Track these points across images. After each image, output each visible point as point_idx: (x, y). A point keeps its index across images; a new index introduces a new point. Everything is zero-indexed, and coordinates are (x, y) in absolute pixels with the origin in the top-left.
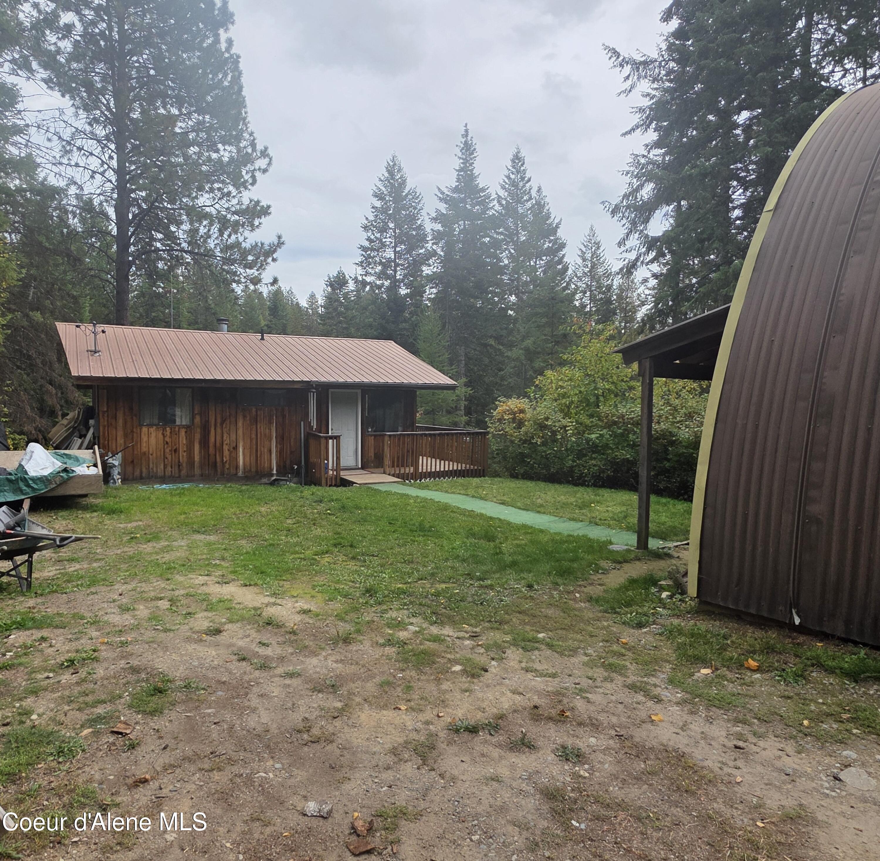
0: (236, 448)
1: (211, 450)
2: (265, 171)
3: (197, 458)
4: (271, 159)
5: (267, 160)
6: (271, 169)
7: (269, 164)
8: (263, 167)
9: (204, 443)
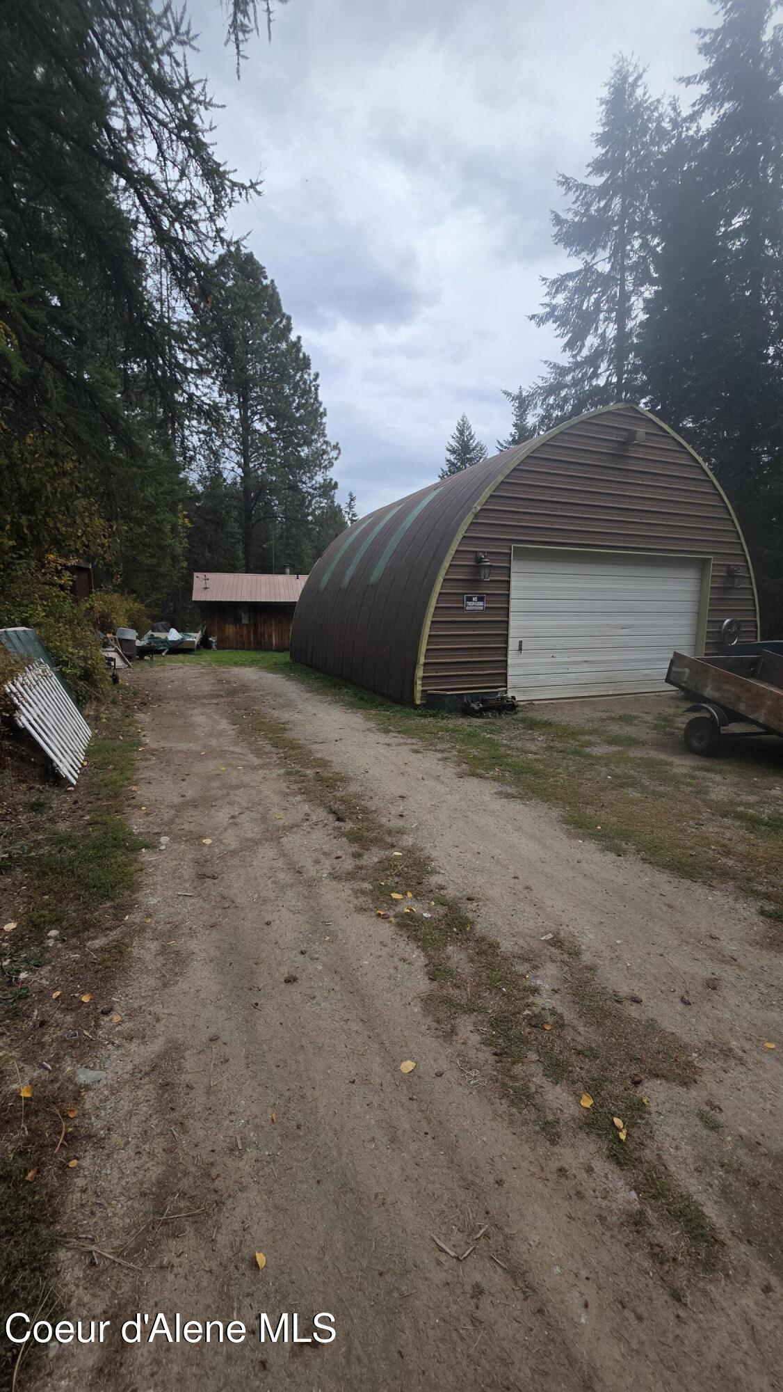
0: (271, 635)
1: (259, 636)
2: (336, 458)
3: (252, 640)
4: (340, 451)
5: (337, 451)
6: (340, 457)
7: (339, 454)
8: (335, 456)
9: (256, 632)
